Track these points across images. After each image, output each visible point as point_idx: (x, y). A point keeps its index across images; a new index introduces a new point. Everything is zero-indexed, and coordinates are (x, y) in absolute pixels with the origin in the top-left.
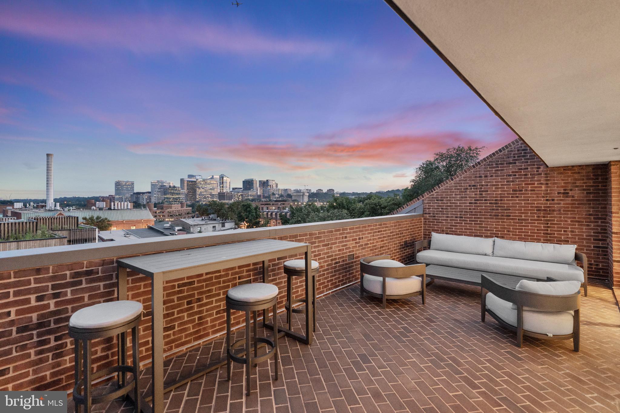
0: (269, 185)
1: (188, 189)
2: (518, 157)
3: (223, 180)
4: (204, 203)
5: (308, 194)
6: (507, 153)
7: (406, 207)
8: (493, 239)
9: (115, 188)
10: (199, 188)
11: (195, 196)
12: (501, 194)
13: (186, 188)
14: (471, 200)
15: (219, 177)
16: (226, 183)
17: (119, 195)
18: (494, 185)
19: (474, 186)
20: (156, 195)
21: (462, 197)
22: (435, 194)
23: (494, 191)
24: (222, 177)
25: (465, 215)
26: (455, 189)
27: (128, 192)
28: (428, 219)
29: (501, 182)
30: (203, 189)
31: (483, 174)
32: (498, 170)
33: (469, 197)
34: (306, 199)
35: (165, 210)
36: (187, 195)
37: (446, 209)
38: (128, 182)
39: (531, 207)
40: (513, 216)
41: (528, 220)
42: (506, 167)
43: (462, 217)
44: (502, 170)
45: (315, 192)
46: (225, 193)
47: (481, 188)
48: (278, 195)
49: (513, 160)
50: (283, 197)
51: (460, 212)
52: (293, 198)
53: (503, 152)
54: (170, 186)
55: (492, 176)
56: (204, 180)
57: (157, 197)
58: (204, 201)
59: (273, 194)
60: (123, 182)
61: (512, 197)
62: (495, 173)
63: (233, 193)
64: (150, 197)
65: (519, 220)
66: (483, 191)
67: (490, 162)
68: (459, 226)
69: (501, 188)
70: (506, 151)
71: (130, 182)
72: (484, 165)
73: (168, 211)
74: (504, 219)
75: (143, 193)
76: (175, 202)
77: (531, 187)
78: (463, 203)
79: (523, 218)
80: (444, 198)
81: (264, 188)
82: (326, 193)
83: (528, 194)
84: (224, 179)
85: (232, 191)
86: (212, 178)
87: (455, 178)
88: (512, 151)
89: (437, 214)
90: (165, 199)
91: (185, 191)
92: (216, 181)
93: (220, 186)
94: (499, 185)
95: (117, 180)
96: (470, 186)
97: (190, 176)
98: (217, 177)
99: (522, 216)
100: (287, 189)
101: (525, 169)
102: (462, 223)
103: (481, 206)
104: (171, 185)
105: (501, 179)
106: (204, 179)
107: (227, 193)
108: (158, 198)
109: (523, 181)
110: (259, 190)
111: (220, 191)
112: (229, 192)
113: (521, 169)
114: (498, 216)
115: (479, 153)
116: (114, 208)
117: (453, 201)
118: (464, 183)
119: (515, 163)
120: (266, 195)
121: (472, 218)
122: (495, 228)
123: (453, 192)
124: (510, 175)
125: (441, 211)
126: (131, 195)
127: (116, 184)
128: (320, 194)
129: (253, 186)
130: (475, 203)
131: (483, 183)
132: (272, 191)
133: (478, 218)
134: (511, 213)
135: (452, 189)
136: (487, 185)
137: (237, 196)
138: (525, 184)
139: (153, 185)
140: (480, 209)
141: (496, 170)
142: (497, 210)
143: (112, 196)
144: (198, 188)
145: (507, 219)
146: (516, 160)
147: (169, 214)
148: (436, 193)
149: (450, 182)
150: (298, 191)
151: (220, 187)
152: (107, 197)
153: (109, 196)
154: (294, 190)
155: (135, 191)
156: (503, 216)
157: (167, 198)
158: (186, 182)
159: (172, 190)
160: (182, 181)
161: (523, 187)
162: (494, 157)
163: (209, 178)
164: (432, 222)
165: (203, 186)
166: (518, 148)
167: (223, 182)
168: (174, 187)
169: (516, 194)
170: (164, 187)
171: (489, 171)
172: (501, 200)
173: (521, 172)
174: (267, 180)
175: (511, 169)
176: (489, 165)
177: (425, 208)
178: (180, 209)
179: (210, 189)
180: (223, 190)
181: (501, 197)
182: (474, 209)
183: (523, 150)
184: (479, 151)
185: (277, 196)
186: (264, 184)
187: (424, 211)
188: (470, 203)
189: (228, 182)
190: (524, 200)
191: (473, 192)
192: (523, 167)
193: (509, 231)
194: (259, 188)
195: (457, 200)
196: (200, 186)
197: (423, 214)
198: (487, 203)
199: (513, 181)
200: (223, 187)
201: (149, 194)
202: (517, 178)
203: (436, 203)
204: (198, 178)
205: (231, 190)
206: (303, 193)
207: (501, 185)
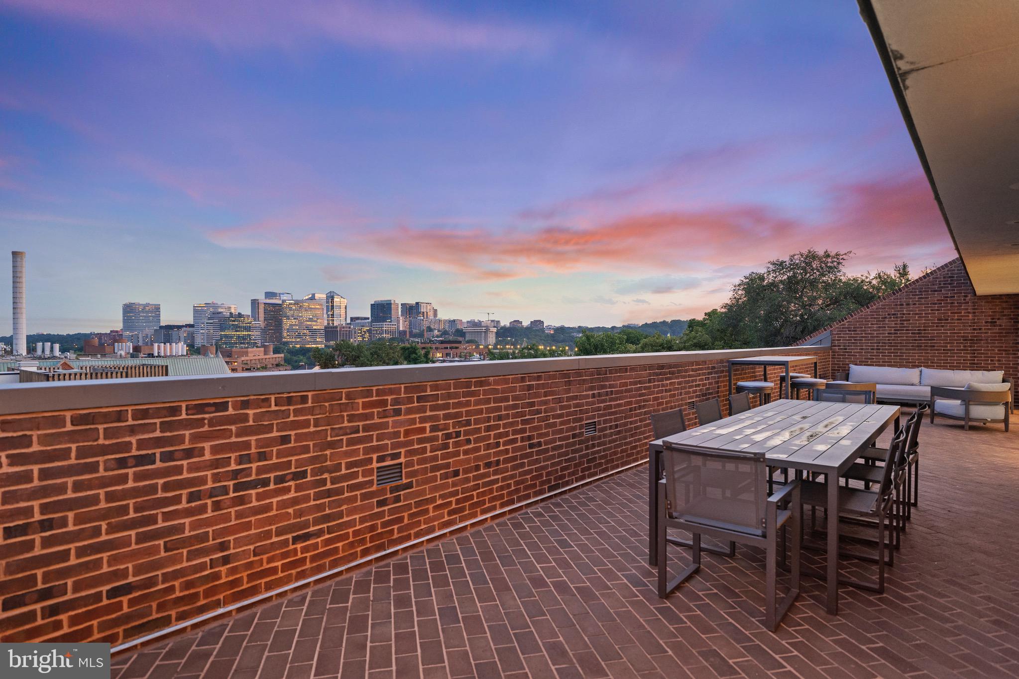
0: (420, 313)
1: (265, 319)
2: (944, 284)
3: (332, 301)
4: (298, 346)
5: (495, 330)
6: (931, 280)
7: (808, 339)
8: (920, 369)
9: (124, 316)
10: (288, 318)
11: (281, 333)
12: (924, 323)
13: (262, 316)
14: (891, 330)
15: (325, 296)
16: (340, 307)
17: (131, 331)
18: (917, 314)
19: (893, 314)
20: (203, 331)
21: (879, 327)
22: (847, 324)
23: (917, 320)
24: (331, 297)
25: (882, 346)
26: (871, 318)
27: (148, 324)
28: (838, 352)
29: (925, 310)
30: (294, 319)
31: (905, 302)
32: (921, 298)
33: (888, 327)
34: (492, 339)
35: (236, 359)
36: (264, 331)
37: (861, 340)
38: (148, 305)
39: (957, 336)
40: (937, 347)
41: (954, 350)
42: (930, 295)
43: (879, 349)
44: (926, 298)
45: (508, 325)
46: (336, 327)
47: (902, 317)
48: (439, 331)
49: (939, 288)
50: (448, 334)
51: (876, 343)
52: (468, 337)
53: (928, 278)
54: (231, 313)
55: (915, 304)
56: (297, 303)
57: (206, 334)
58: (297, 343)
59: (430, 329)
60: (139, 304)
61: (937, 326)
62: (918, 301)
63: (352, 327)
64: (193, 333)
65: (944, 350)
66: (904, 321)
67: (912, 289)
68: (876, 359)
69: (924, 317)
70: (931, 277)
71: (152, 305)
72: (906, 292)
73: (243, 361)
74: (928, 350)
75: (179, 327)
76: (242, 343)
77: (958, 316)
78: (880, 334)
79: (949, 348)
80: (858, 328)
81: (411, 319)
82: (527, 328)
83: (955, 323)
84: (335, 300)
85: (350, 324)
86: (313, 298)
87: (872, 306)
88: (937, 278)
89: (849, 346)
90: (221, 339)
91: (261, 323)
92: (321, 305)
93: (327, 312)
94: (922, 314)
95: (127, 301)
96: (889, 315)
97: (269, 295)
98: (321, 296)
99: (947, 347)
100: (454, 321)
101: (952, 297)
102: (879, 356)
103: (901, 337)
104: (233, 311)
105: (925, 307)
106: (297, 300)
107: (341, 328)
108: (209, 337)
109: (949, 310)
110: (401, 322)
111: (328, 324)
112: (344, 325)
113: (947, 297)
114: (921, 346)
115: (841, 261)
116: (158, 353)
117: (869, 332)
118: (882, 312)
119: (941, 291)
120: (415, 331)
121: (891, 349)
122: (918, 359)
123: (869, 321)
124: (936, 304)
125: (854, 343)
126: (156, 330)
127: (124, 310)
128: (517, 330)
129: (390, 314)
130: (895, 333)
131: (905, 312)
132: (425, 324)
133: (899, 349)
134: (935, 343)
135: (868, 318)
136: (909, 314)
137: (361, 333)
138: (952, 313)
139: (197, 311)
140: (900, 340)
141: (919, 298)
142: (921, 340)
143: (117, 332)
144: (285, 317)
145: (931, 350)
146: (942, 287)
147: (244, 366)
148: (848, 322)
149: (865, 310)
150: (474, 324)
151: (328, 316)
152: (106, 334)
153: (111, 331)
154: (468, 322)
155: (163, 324)
156: (926, 346)
157: (226, 336)
158: (262, 307)
159: (234, 321)
160: (255, 303)
161: (948, 316)
162: (917, 284)
163: (307, 298)
164: (843, 355)
165: (296, 313)
166: (944, 275)
167: (333, 307)
168: (240, 315)
169: (942, 323)
170: (220, 315)
171: (911, 298)
172: (925, 330)
173: (947, 300)
174: (417, 303)
175: (937, 296)
176: (911, 292)
177: (834, 340)
178: (262, 356)
179: (310, 319)
180: (333, 320)
181: (924, 327)
182: (893, 340)
183: (950, 277)
184: (843, 259)
185: (436, 332)
186: (412, 310)
187: (832, 343)
188: (888, 334)
189: (343, 306)
190: (950, 330)
191: (893, 321)
192: (949, 295)
193: (932, 363)
194: (401, 318)
195: (874, 330)
196: (289, 313)
197: (831, 346)
198: (909, 333)
199: (938, 310)
200: (333, 315)
201: (191, 329)
202: (943, 307)
203: (848, 334)
204: (285, 298)
205: (349, 321)
206: (487, 327)
207: (925, 314)
